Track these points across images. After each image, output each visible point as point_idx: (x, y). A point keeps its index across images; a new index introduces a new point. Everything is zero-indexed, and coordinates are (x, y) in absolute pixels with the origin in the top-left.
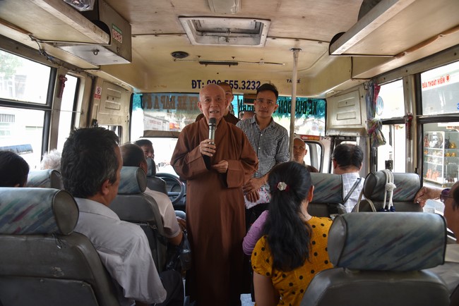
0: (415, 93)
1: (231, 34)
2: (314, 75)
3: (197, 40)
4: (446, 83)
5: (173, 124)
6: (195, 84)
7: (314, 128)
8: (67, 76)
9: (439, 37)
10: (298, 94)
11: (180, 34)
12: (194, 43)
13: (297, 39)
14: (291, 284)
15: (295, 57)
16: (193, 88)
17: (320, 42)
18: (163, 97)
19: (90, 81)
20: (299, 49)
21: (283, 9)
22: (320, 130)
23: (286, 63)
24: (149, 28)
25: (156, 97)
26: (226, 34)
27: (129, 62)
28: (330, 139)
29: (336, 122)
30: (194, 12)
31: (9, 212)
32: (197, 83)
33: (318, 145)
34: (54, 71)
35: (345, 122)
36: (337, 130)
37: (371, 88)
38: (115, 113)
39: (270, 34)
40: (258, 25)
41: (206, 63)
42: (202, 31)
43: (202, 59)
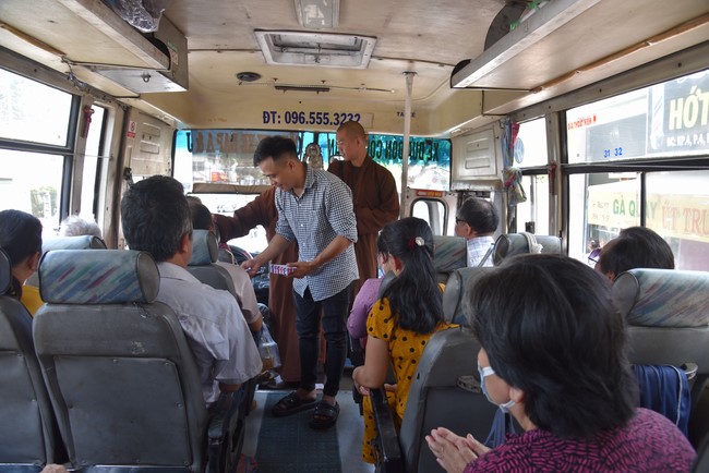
0: (558, 135)
1: (322, 51)
2: (433, 107)
3: (274, 59)
4: (593, 125)
5: (218, 174)
6: (267, 117)
7: (435, 180)
8: (93, 107)
9: (576, 75)
10: (411, 132)
11: (252, 51)
12: (271, 62)
13: (411, 61)
14: (412, 350)
15: (409, 84)
16: (265, 122)
17: (442, 65)
18: (220, 135)
19: (122, 112)
20: (414, 73)
21: (394, 25)
22: (443, 182)
23: (396, 90)
24: (210, 42)
25: (210, 135)
26: (317, 51)
27: (184, 90)
28: (456, 195)
29: (465, 172)
30: (276, 25)
31: (85, 277)
32: (271, 116)
33: (440, 204)
34: (76, 100)
35: (476, 172)
36: (465, 182)
37: (507, 127)
38: (153, 158)
39: (376, 54)
40: (359, 42)
41: (285, 88)
42: (281, 47)
43: (278, 83)
